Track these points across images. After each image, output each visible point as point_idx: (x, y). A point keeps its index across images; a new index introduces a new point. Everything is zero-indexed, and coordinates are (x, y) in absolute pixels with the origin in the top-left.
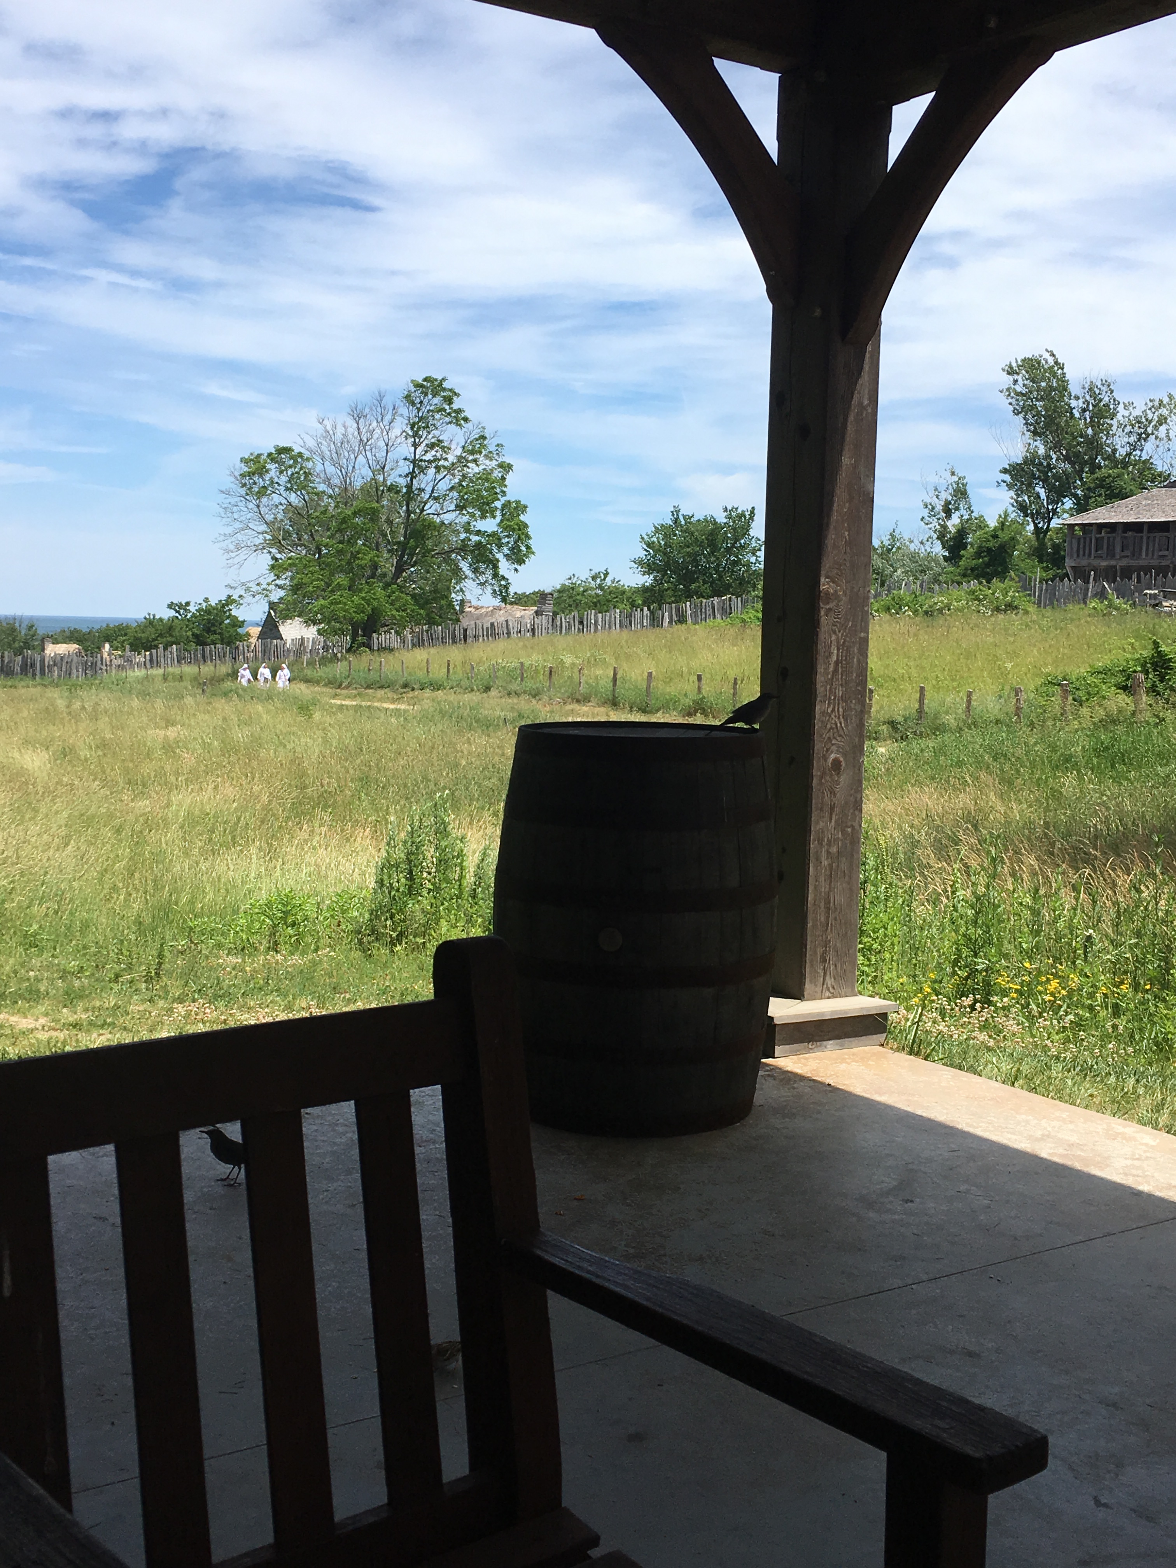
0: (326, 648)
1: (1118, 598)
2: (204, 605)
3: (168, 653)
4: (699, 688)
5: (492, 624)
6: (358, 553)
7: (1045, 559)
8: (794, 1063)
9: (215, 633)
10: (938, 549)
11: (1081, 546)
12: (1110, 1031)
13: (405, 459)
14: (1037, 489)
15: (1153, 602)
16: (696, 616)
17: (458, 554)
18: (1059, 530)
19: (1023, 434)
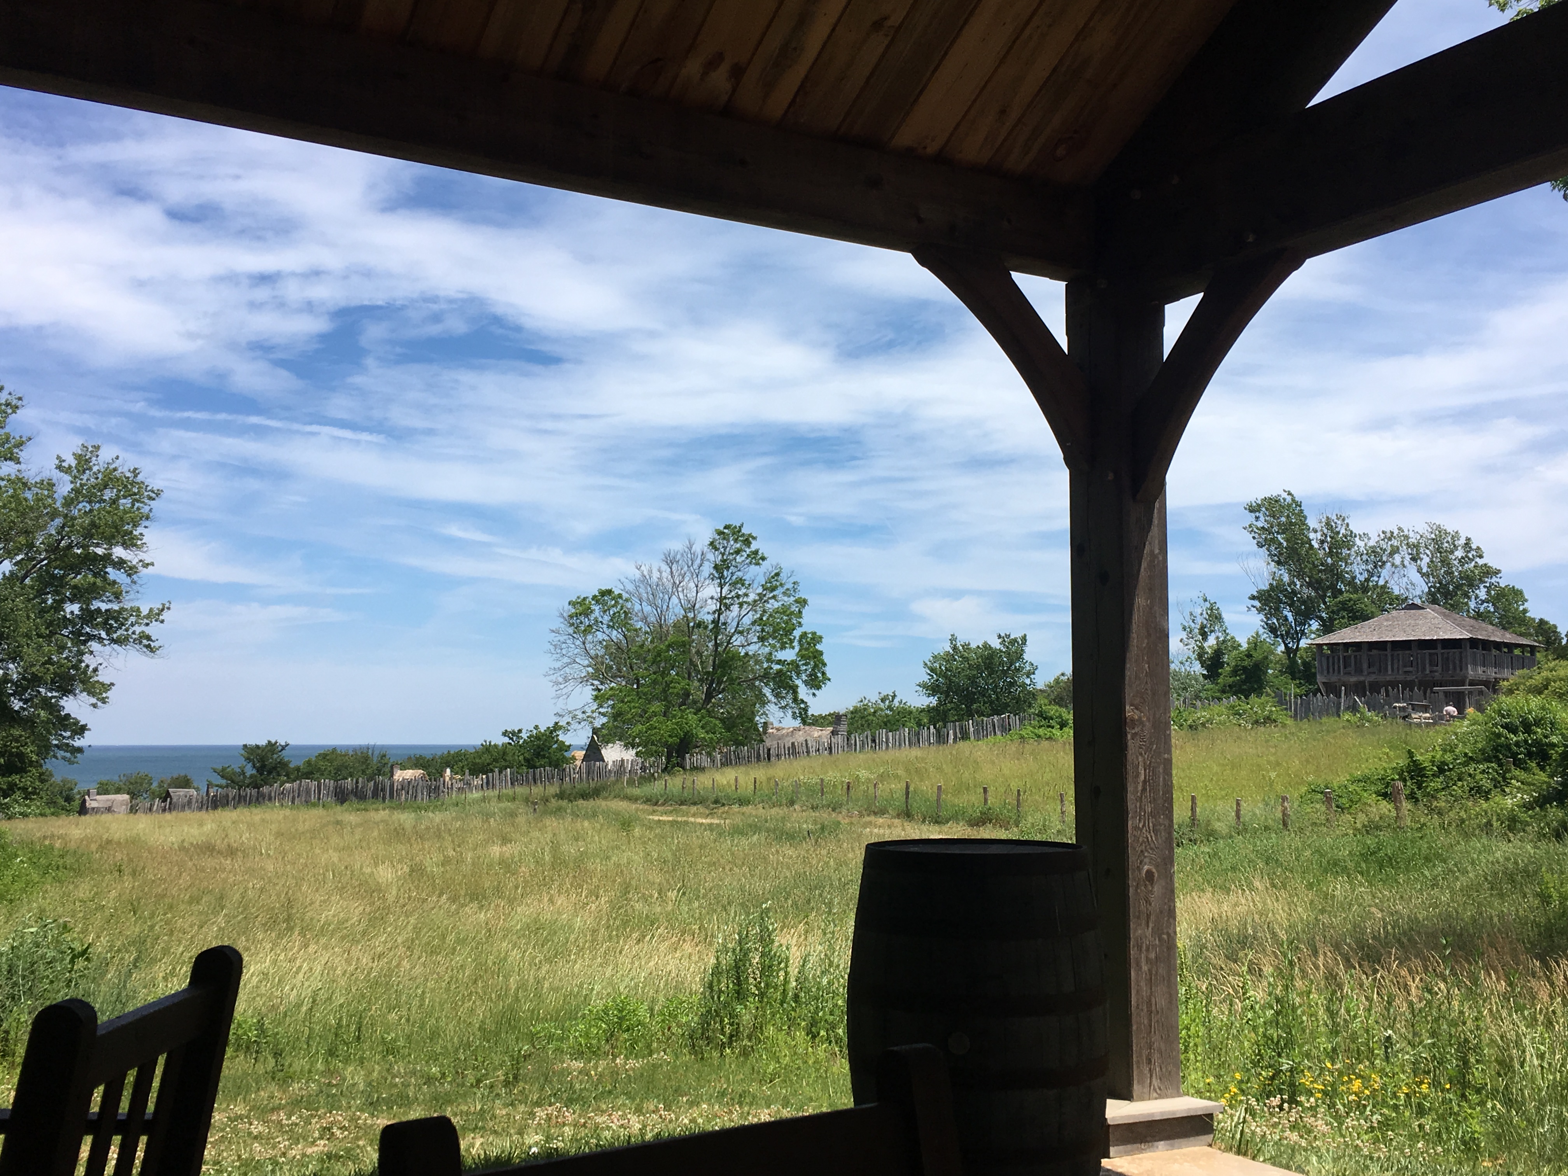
0: (643, 768)
1: (1369, 711)
2: (535, 732)
3: (503, 775)
4: (986, 800)
5: (793, 744)
6: (672, 682)
7: (1297, 675)
8: (1129, 1163)
9: (544, 757)
10: (1197, 668)
11: (1331, 664)
12: (1417, 1130)
13: (712, 598)
14: (1285, 613)
15: (1403, 714)
16: (978, 733)
17: (761, 681)
18: (1306, 649)
19: (1268, 564)
